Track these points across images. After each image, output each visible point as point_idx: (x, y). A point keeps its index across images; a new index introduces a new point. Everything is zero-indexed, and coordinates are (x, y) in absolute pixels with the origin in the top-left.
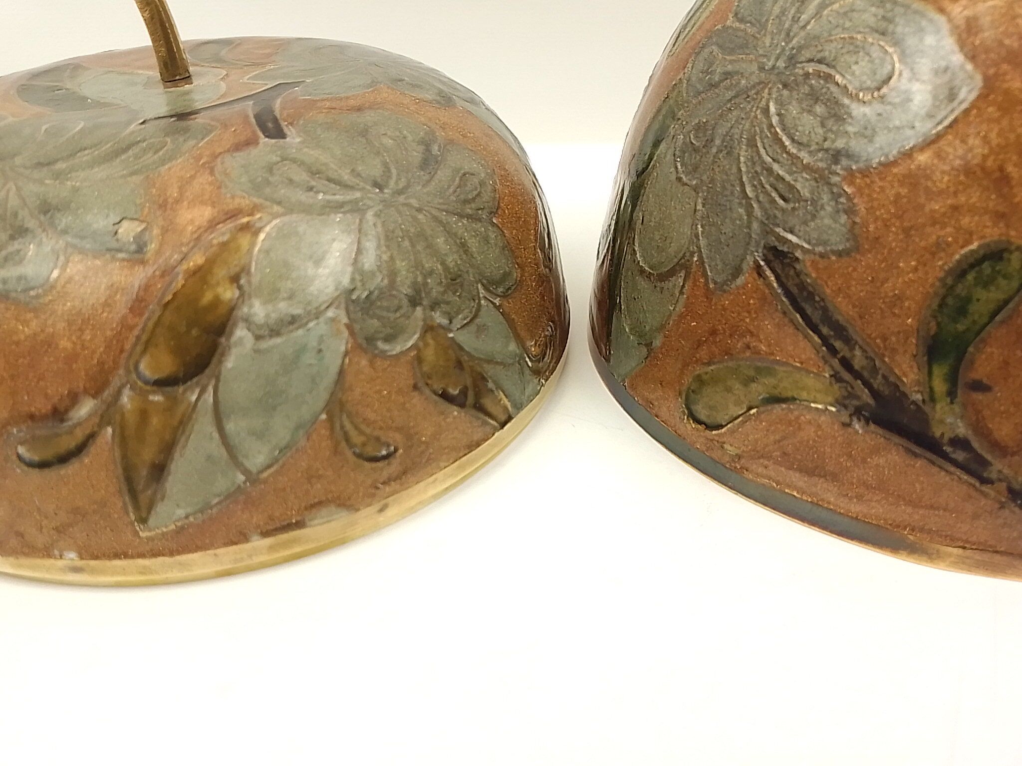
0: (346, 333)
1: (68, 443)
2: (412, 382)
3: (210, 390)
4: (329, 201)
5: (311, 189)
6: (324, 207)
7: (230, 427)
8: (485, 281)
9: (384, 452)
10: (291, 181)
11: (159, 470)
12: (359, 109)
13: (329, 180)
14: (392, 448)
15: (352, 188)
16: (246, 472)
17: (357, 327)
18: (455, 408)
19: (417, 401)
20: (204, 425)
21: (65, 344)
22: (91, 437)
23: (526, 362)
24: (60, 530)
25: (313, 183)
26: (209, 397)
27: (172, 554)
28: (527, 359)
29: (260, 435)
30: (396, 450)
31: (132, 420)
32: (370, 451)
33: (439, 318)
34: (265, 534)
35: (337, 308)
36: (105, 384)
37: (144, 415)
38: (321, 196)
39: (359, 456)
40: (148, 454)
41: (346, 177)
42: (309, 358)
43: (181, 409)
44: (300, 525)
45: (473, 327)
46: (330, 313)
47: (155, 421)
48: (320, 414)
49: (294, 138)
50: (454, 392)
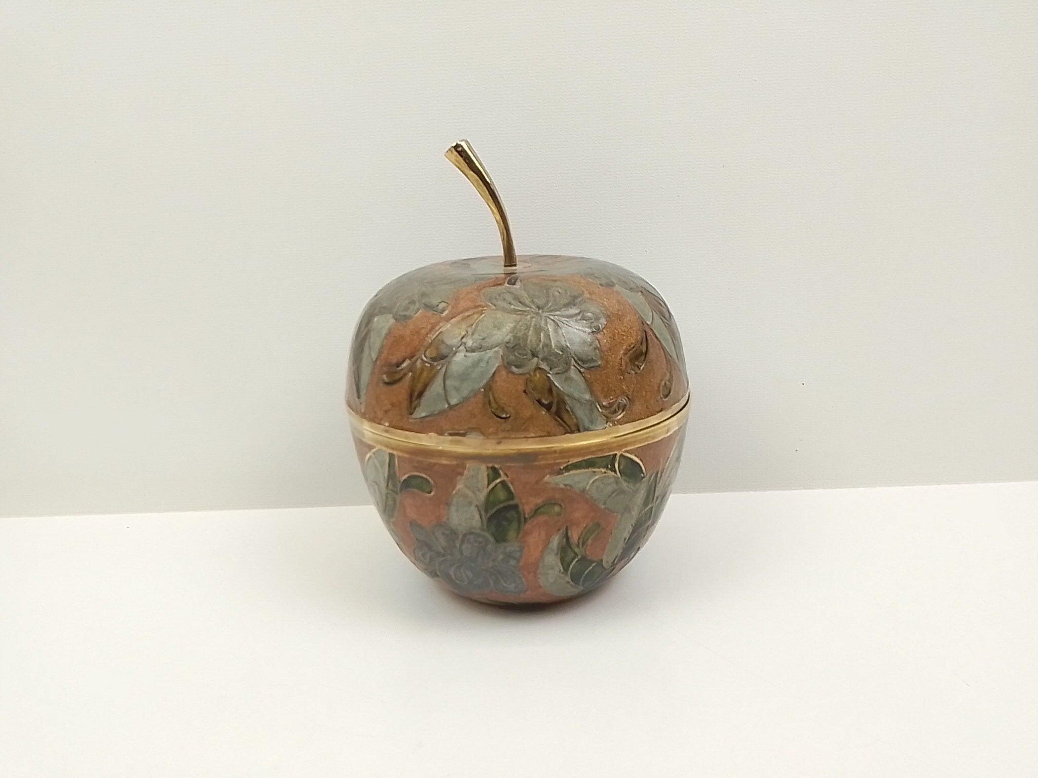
0: (500, 359)
1: (397, 377)
2: (524, 389)
3: (445, 367)
4: (514, 309)
5: (510, 303)
6: (512, 310)
7: (448, 383)
8: (576, 358)
9: (504, 416)
10: (504, 299)
11: (420, 395)
12: (556, 281)
13: (520, 302)
14: (508, 416)
15: (527, 306)
16: (449, 404)
17: (505, 358)
18: (545, 409)
19: (525, 399)
20: (439, 380)
21: (408, 339)
22: (405, 374)
23: (597, 408)
24: (386, 412)
25: (513, 302)
26: (444, 369)
27: (417, 432)
28: (598, 406)
29: (457, 389)
30: (510, 417)
31: (418, 372)
32: (498, 413)
33: (544, 366)
34: (450, 435)
35: (500, 348)
36: (413, 357)
37: (422, 370)
38: (512, 307)
39: (494, 413)
40: (419, 387)
41: (527, 302)
42: (483, 364)
43: (434, 371)
44: (464, 435)
45: (563, 376)
46: (496, 349)
47: (425, 374)
48: (481, 388)
49: (518, 285)
50: (545, 402)
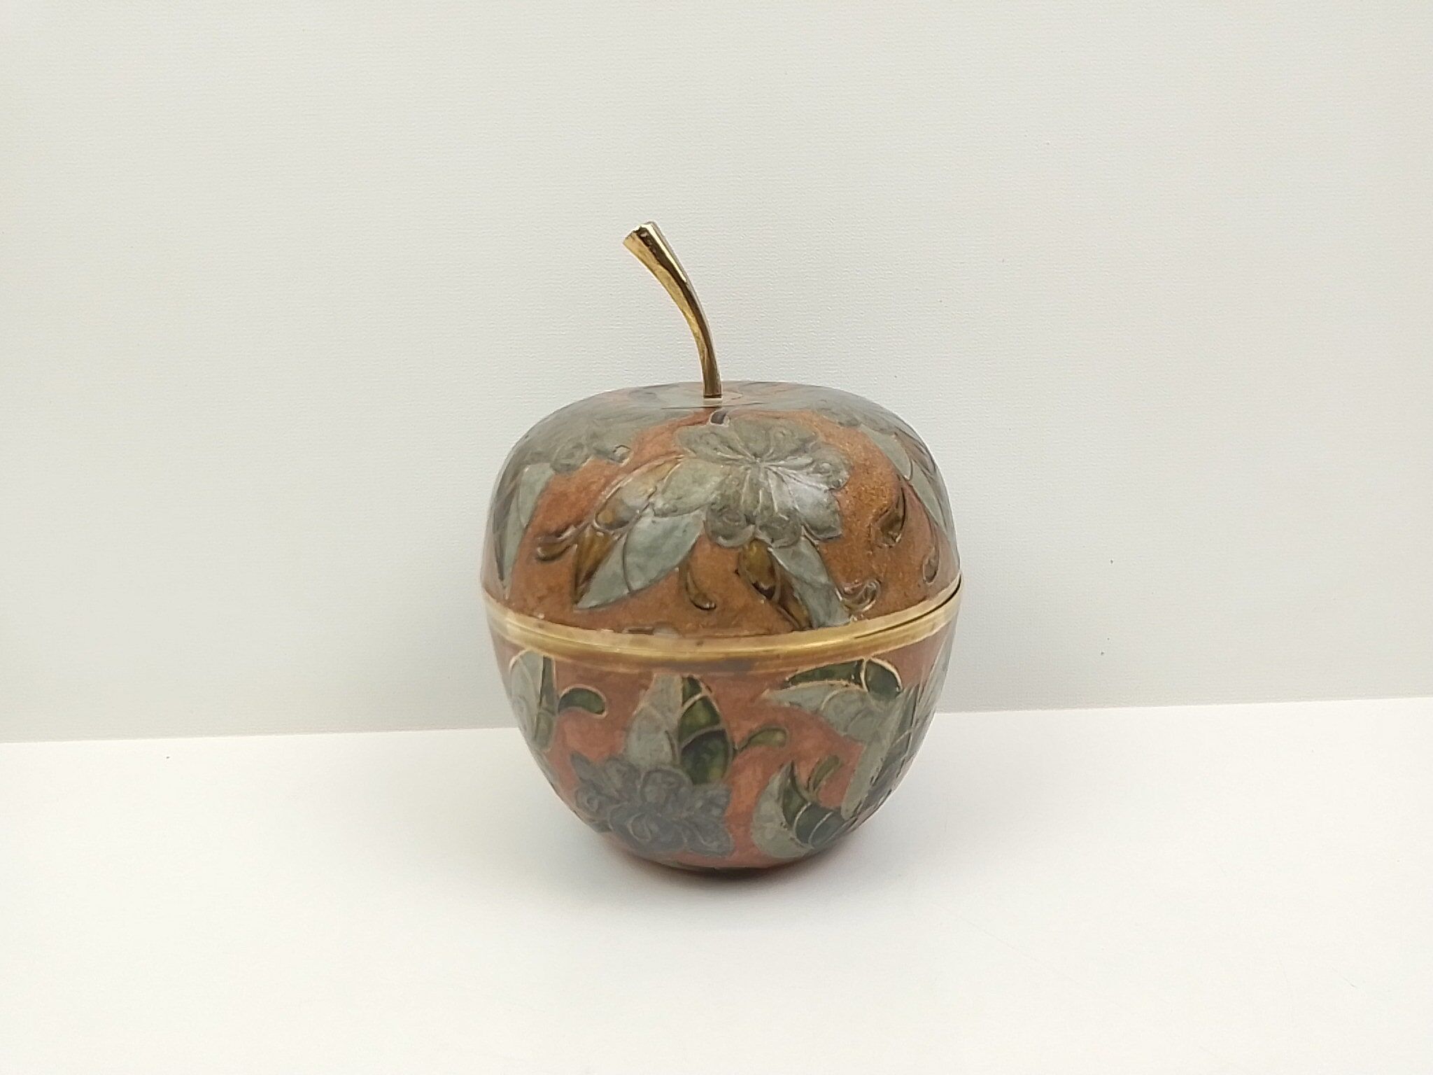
0: (702, 526)
1: (558, 550)
2: (735, 569)
3: (625, 536)
4: (723, 457)
5: (716, 449)
6: (718, 459)
7: (629, 559)
8: (807, 526)
9: (708, 606)
10: (708, 443)
11: (590, 576)
12: (778, 418)
13: (729, 447)
14: (713, 605)
15: (739, 453)
16: (629, 588)
17: (709, 524)
18: (764, 597)
19: (737, 583)
20: (616, 556)
21: (573, 498)
22: (568, 547)
23: (837, 596)
24: (541, 599)
25: (719, 446)
26: (623, 540)
27: (584, 628)
28: (838, 593)
29: (641, 568)
30: (715, 607)
31: (587, 543)
32: (699, 602)
33: (763, 536)
34: (631, 632)
35: (702, 511)
36: (581, 522)
37: (592, 542)
38: (719, 454)
39: (693, 602)
40: (588, 564)
41: (739, 447)
42: (678, 533)
43: (609, 543)
44: (650, 632)
45: (790, 550)
46: (697, 512)
47: (596, 547)
48: (675, 567)
49: (726, 424)
50: (764, 586)
